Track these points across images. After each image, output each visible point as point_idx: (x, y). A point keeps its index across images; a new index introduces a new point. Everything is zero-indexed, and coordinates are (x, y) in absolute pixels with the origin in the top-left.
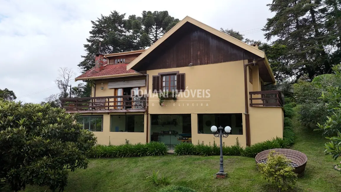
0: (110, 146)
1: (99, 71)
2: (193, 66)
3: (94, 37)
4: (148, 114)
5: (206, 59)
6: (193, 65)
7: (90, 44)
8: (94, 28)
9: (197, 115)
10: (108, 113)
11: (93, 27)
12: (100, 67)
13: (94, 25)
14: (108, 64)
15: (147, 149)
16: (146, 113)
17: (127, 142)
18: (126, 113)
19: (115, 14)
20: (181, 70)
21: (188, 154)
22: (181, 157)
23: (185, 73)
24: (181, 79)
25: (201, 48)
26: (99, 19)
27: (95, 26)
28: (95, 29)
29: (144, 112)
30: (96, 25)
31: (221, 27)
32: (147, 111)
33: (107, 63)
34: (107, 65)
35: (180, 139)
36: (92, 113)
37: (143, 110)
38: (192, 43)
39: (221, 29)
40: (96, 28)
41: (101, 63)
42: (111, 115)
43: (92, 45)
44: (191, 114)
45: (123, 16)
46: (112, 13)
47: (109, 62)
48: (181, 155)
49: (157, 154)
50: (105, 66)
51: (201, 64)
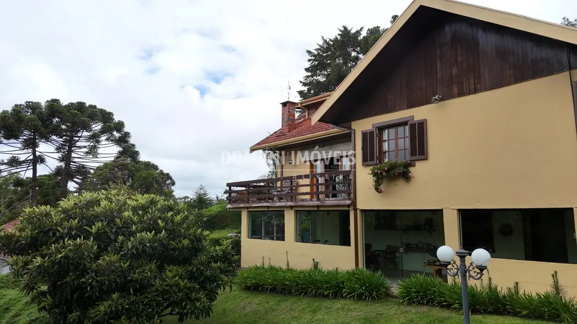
0: (289, 270)
1: (288, 132)
2: (441, 103)
3: (312, 76)
4: (355, 209)
5: (472, 81)
6: (442, 100)
7: (305, 89)
8: (311, 62)
9: (456, 213)
10: (291, 207)
11: (309, 60)
12: (289, 125)
13: (311, 56)
14: (307, 117)
15: (343, 282)
16: (352, 208)
17: (316, 265)
18: (318, 207)
19: (345, 32)
20: (418, 113)
21: (427, 304)
22: (409, 308)
23: (426, 120)
24: (418, 133)
25: (459, 59)
26: (320, 46)
27: (313, 58)
28: (313, 62)
29: (349, 206)
30: (314, 56)
31: (563, 16)
32: (354, 203)
33: (305, 117)
34: (305, 120)
35: (429, 264)
36: (268, 207)
37: (348, 202)
38: (438, 52)
39: (564, 19)
40: (314, 60)
41: (290, 117)
42: (297, 211)
43: (309, 90)
44: (442, 210)
45: (358, 33)
46: (341, 31)
47: (308, 116)
48: (409, 304)
49: (360, 297)
50: (301, 123)
51: (461, 94)
